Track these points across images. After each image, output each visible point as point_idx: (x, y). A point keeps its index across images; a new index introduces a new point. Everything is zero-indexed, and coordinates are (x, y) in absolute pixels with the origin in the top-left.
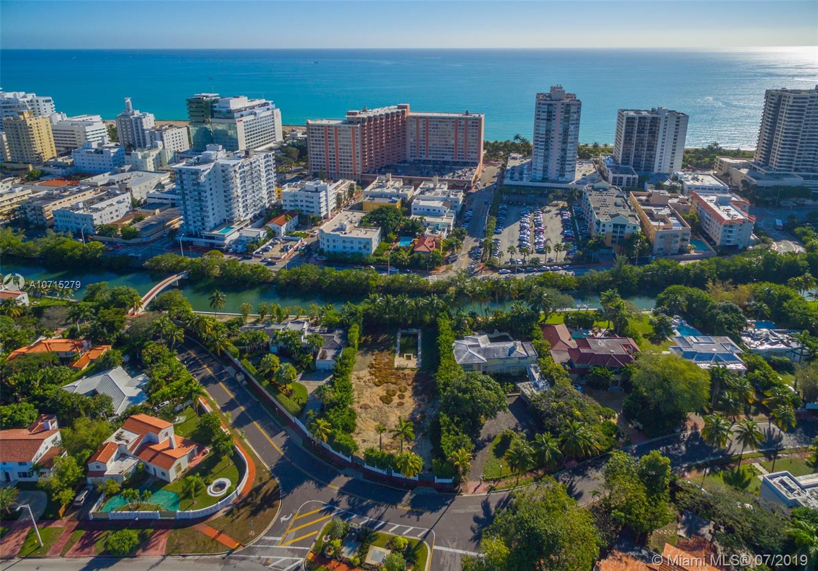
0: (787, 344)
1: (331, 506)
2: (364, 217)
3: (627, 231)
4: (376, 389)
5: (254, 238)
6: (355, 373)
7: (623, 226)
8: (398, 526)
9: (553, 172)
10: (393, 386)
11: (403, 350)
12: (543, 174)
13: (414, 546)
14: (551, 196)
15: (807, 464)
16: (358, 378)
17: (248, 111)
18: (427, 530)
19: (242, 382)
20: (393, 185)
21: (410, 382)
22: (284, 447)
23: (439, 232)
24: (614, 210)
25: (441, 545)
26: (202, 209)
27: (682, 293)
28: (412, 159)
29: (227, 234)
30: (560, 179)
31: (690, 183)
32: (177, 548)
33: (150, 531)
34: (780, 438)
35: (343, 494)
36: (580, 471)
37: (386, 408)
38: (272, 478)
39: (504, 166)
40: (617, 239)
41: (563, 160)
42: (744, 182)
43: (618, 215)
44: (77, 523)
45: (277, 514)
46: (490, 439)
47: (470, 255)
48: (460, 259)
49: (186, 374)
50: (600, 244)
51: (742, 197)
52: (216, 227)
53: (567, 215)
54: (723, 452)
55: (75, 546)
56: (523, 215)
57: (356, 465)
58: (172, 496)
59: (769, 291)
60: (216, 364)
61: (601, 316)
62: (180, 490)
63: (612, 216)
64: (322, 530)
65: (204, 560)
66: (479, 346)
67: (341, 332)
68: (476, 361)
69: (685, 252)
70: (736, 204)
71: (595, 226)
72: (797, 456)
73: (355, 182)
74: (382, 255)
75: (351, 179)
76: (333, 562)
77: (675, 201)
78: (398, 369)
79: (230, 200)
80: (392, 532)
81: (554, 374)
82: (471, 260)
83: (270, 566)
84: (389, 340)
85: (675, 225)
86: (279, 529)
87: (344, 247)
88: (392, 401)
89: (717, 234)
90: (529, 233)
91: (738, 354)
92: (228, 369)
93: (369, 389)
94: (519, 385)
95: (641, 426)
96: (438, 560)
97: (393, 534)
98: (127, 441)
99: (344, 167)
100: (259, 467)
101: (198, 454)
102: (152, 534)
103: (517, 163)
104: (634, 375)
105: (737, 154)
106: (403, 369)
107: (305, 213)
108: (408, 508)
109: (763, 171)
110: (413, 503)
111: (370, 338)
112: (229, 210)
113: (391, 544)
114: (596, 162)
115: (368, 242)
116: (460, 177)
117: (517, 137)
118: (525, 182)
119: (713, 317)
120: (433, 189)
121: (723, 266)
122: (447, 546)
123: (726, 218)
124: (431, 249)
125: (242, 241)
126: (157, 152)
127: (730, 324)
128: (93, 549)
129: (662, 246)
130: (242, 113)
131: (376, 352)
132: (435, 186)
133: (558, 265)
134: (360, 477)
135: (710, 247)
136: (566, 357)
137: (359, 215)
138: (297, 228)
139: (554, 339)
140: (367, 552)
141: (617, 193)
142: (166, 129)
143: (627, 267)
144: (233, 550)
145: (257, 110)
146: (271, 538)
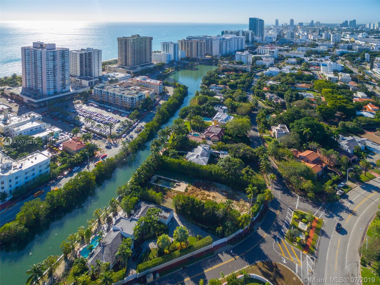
0: (222, 109)
1: (276, 239)
10: (199, 196)
12: (54, 90)
18: (289, 208)
31: (117, 77)
35: (270, 232)
68: (207, 160)
76: (307, 244)
78: (185, 191)
82: (100, 141)
87: (26, 178)
94: (220, 157)
97: (292, 219)
106: (187, 189)
110: (275, 209)
113: (296, 220)
123: (157, 83)
133: (136, 122)
141: (110, 87)
146: (297, 269)
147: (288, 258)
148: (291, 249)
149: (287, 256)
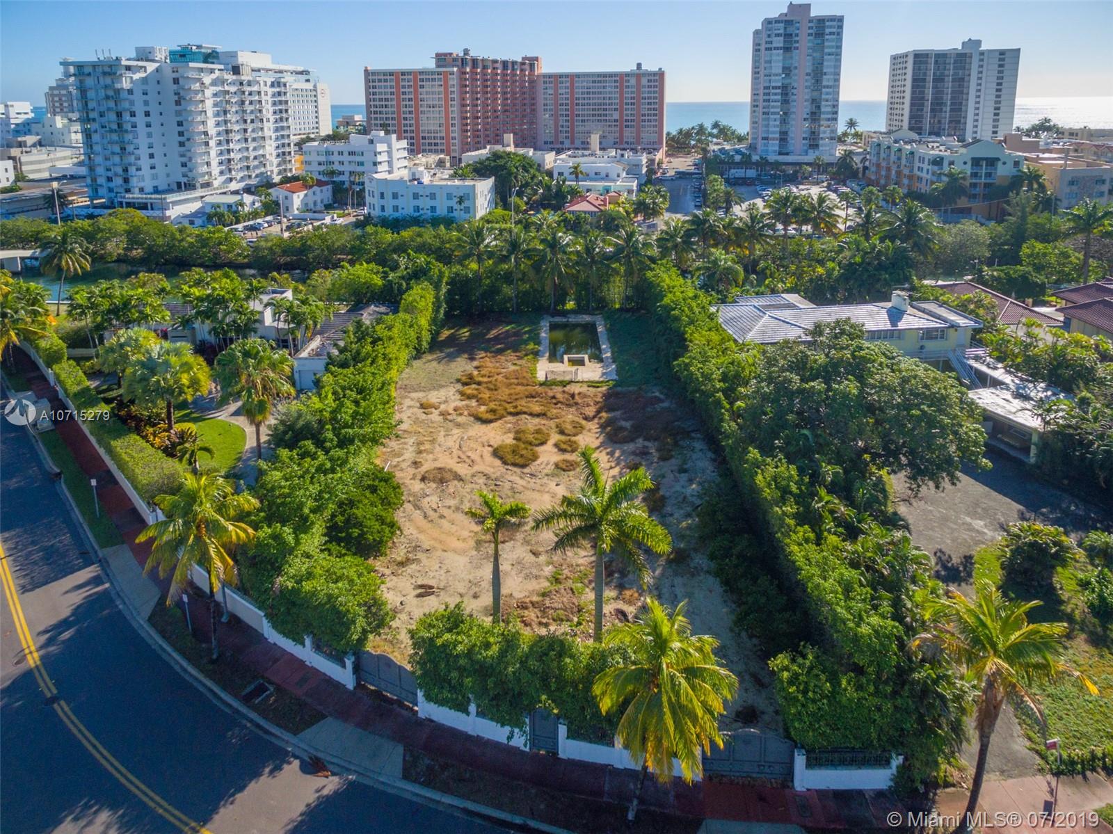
4: (478, 430)
5: (230, 206)
6: (414, 395)
10: (536, 420)
16: (422, 406)
21: (590, 411)
37: (514, 477)
41: (815, 117)
53: (845, 189)
63: (965, 145)
84: (517, 334)
87: (417, 209)
88: (535, 457)
93: (455, 431)
99: (429, 144)
106: (564, 384)
107: (345, 184)
111: (465, 333)
112: (187, 161)
115: (469, 197)
124: (604, 208)
125: (204, 214)
131: (483, 354)
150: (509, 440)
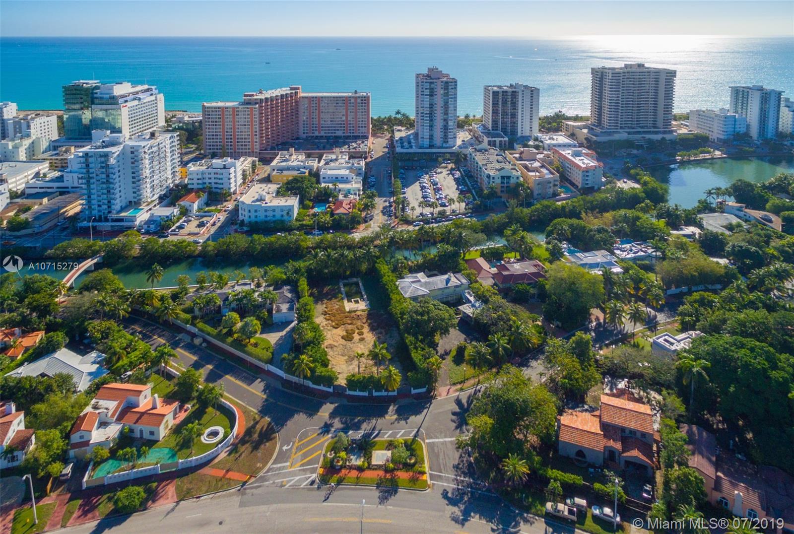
0: (645, 252)
1: (326, 428)
2: (280, 188)
3: (512, 181)
4: (335, 331)
5: (167, 217)
7: (509, 177)
8: (391, 432)
9: (438, 140)
10: (350, 326)
11: (349, 297)
12: (430, 142)
13: (409, 443)
14: (440, 159)
15: (677, 331)
17: (131, 97)
18: (416, 430)
19: (201, 344)
20: (297, 159)
21: (364, 321)
22: (264, 390)
23: (352, 196)
24: (498, 166)
25: (432, 438)
26: (109, 192)
27: (565, 224)
28: (304, 136)
29: (137, 215)
30: (444, 145)
31: (549, 142)
32: (188, 493)
33: (155, 484)
34: (656, 317)
35: (334, 418)
36: (524, 364)
37: (349, 344)
38: (262, 417)
39: (392, 137)
40: (505, 189)
41: (446, 128)
42: (586, 139)
43: (503, 168)
44: (69, 495)
45: (278, 446)
46: (447, 353)
47: (384, 214)
48: (376, 217)
49: (142, 345)
50: (493, 194)
51: (589, 149)
52: (123, 209)
53: (458, 174)
54: (620, 332)
55: (75, 515)
56: (420, 177)
57: (338, 393)
58: (166, 451)
59: (625, 214)
60: (167, 333)
61: (507, 249)
62: (173, 444)
63: (499, 170)
64: (324, 449)
65: (219, 497)
66: (419, 281)
67: (288, 287)
68: (421, 293)
69: (557, 195)
70: (587, 155)
71: (486, 179)
72: (669, 326)
73: (257, 159)
74: (303, 220)
75: (253, 156)
76: (343, 471)
77: (541, 156)
78: (350, 312)
79: (139, 181)
80: (387, 437)
81: (487, 294)
82: (386, 218)
83: (287, 487)
84: (334, 290)
85: (546, 174)
86: (283, 457)
87: (266, 216)
88: (353, 338)
89: (578, 179)
90: (429, 191)
91: (616, 262)
92: (180, 336)
93: (329, 332)
94: (459, 307)
95: (560, 324)
96: (433, 450)
97: (390, 439)
98: (107, 409)
99: (242, 145)
100: (245, 412)
101: (180, 411)
102: (157, 487)
103: (403, 134)
104: (547, 287)
105: (576, 118)
106: (355, 311)
107: (214, 190)
108: (395, 417)
109: (598, 130)
110: (398, 412)
111: (317, 291)
112: (137, 191)
113: (390, 445)
114: (470, 131)
115: (290, 210)
116: (355, 148)
117: (398, 113)
118: (414, 150)
119: (592, 237)
120: (336, 160)
121: (588, 202)
122: (437, 438)
123: (583, 166)
124: (350, 210)
125: (154, 221)
126: (30, 141)
127: (605, 242)
128: (97, 513)
129: (540, 191)
130: (125, 99)
131: (325, 301)
132: (337, 157)
133: (463, 215)
134: (345, 402)
135: (574, 190)
136: (491, 281)
137: (273, 187)
138: (207, 205)
139: (479, 268)
140: (371, 457)
141: (496, 152)
142: (33, 119)
143: (518, 210)
144: (246, 482)
145: (141, 96)
146: (279, 465)
147: (294, 450)
148: (316, 451)
149: (299, 449)
150: (345, 333)
